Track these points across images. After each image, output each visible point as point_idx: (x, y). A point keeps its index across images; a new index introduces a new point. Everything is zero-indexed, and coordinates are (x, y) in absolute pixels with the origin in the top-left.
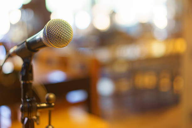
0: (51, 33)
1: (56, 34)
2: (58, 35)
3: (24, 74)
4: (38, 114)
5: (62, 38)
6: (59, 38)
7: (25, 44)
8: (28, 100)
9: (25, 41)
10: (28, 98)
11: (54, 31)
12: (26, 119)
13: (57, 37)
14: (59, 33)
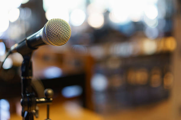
0: (50, 32)
1: (55, 33)
2: (57, 34)
3: (24, 70)
4: (37, 108)
5: (61, 37)
6: (58, 36)
7: (25, 41)
8: (28, 95)
9: (26, 39)
10: (28, 93)
11: (54, 30)
12: (26, 113)
13: (56, 35)
14: (58, 32)
